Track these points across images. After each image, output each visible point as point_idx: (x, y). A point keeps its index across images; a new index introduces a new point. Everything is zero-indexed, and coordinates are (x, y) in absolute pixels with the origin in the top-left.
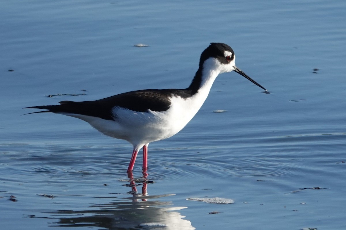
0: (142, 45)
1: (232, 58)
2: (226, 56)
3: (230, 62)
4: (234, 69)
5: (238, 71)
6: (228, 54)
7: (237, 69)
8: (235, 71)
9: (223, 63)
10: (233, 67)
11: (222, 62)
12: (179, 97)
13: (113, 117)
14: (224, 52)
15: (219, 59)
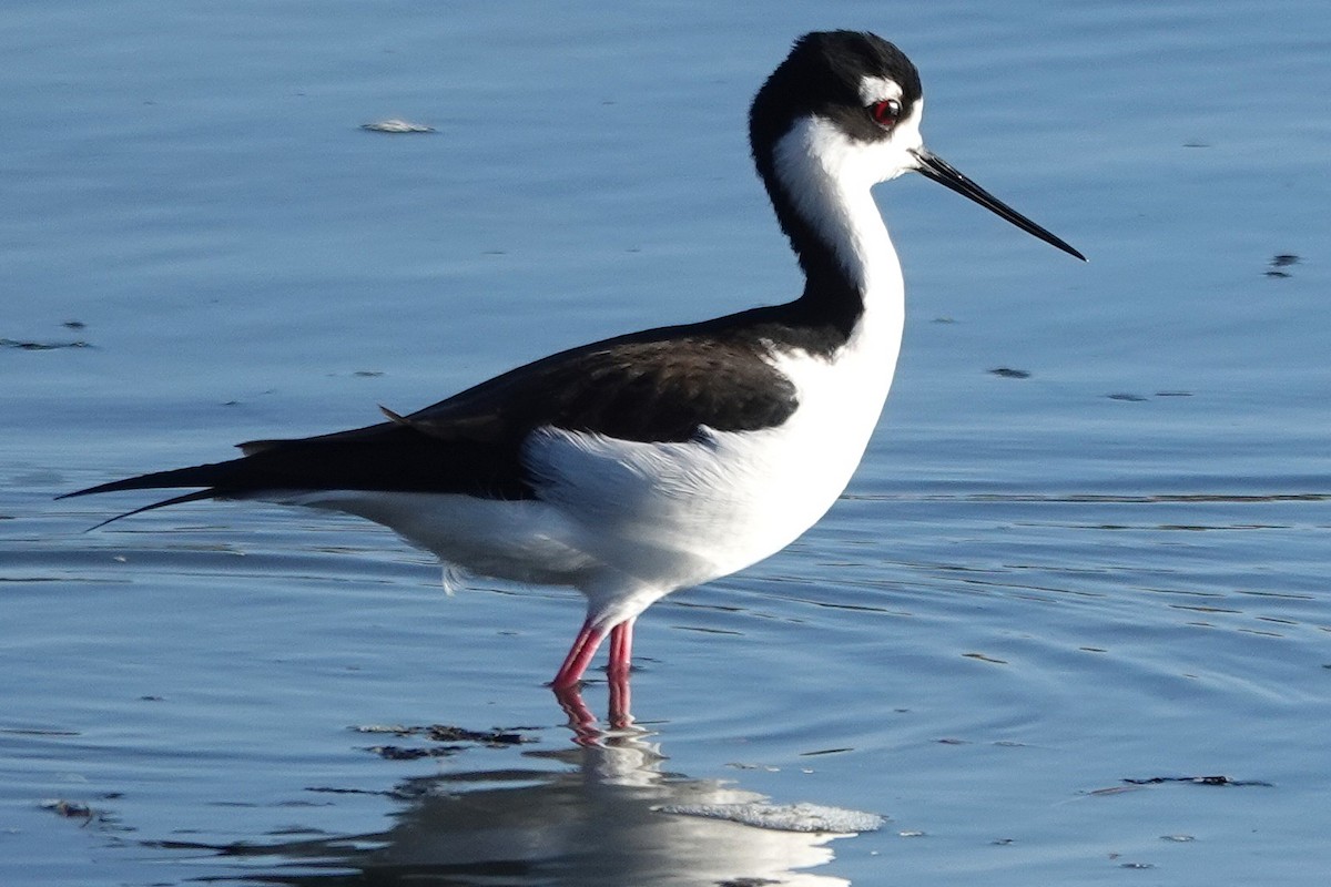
0: (402, 126)
1: (904, 113)
2: (870, 100)
3: (891, 130)
4: (919, 166)
5: (935, 172)
6: (877, 89)
7: (930, 162)
8: (922, 171)
9: (860, 139)
10: (913, 152)
11: (854, 134)
12: (800, 352)
13: (531, 485)
14: (858, 82)
15: (835, 119)
